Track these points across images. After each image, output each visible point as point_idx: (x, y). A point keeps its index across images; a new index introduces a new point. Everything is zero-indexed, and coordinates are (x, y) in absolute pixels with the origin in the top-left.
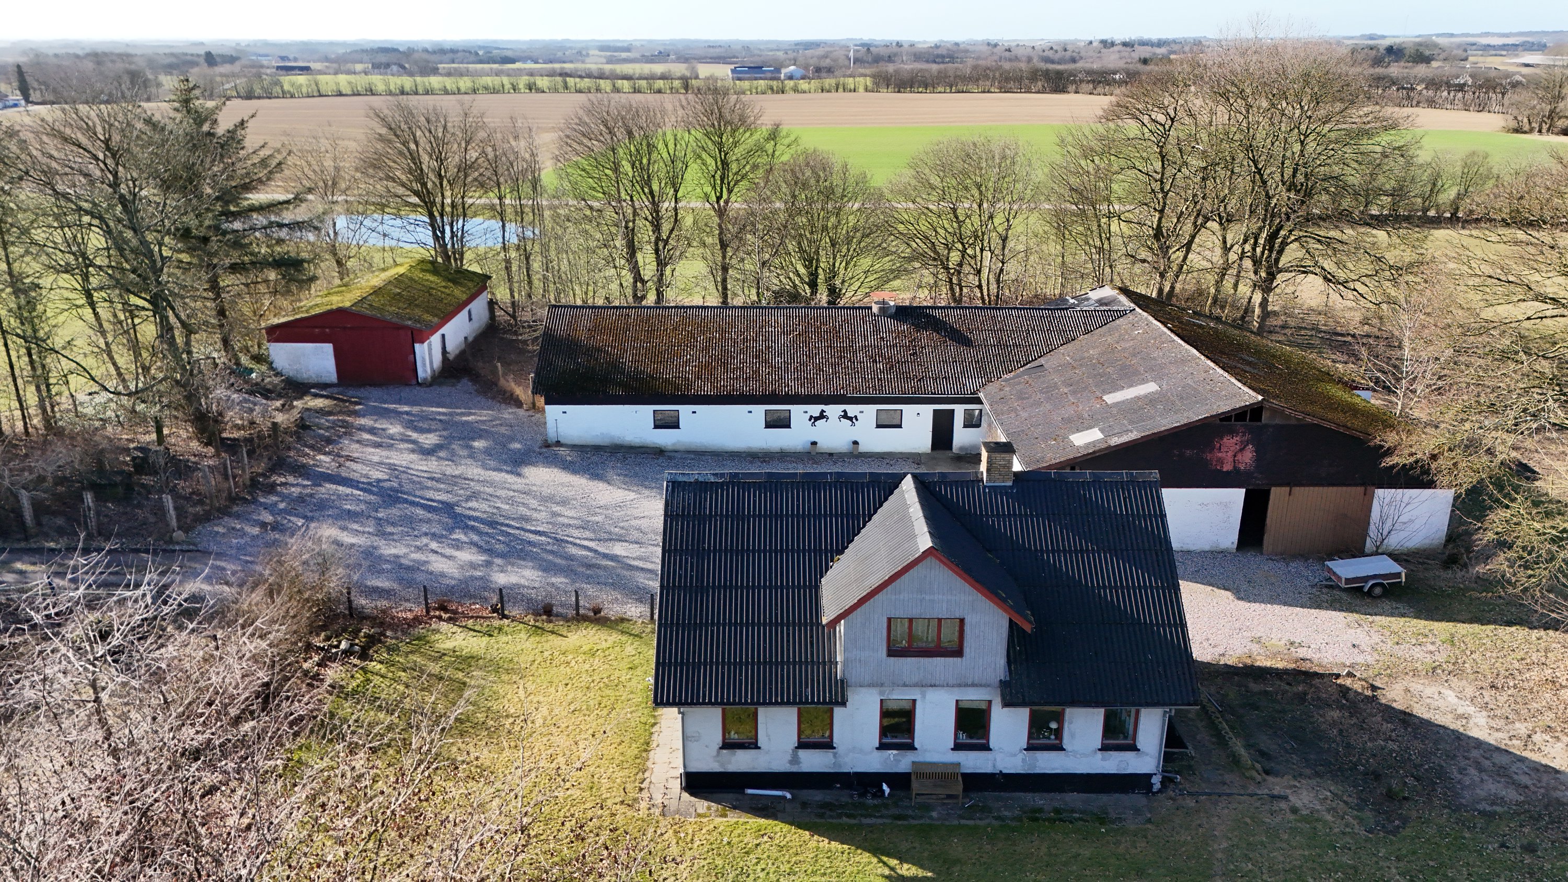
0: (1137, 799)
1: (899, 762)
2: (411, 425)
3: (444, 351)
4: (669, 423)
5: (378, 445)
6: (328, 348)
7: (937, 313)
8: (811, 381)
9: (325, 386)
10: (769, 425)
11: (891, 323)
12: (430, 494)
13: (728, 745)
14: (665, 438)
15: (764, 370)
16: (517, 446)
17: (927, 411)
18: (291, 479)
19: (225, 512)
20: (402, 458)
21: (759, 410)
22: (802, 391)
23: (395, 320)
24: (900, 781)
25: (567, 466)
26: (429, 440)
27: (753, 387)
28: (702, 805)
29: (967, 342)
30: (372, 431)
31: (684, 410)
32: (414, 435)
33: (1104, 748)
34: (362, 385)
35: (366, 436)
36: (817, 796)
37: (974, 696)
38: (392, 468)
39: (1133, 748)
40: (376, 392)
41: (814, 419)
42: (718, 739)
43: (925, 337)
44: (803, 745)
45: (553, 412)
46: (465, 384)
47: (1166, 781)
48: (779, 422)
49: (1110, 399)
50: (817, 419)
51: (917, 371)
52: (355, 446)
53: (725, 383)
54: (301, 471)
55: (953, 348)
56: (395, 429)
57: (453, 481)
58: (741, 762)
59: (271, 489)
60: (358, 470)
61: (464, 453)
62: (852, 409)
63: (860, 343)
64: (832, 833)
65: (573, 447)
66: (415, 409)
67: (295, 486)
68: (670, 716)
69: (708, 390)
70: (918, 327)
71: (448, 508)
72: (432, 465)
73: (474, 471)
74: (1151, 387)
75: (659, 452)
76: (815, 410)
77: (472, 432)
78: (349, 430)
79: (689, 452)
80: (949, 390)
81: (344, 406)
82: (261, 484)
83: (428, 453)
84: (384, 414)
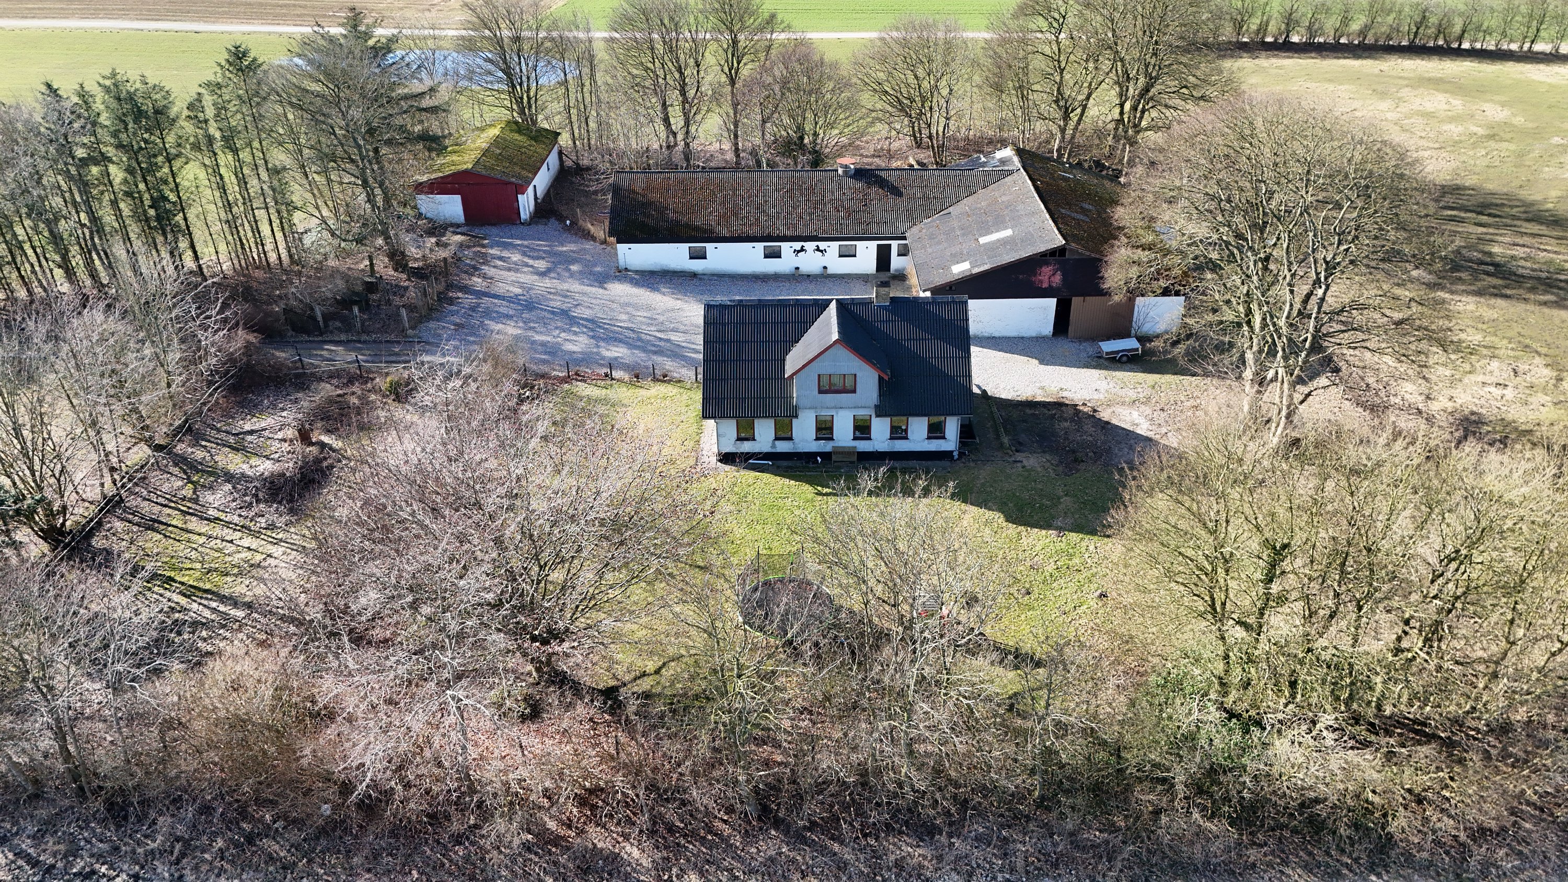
0: (946, 463)
1: (826, 446)
2: (524, 254)
3: (536, 198)
4: (700, 255)
5: (509, 270)
6: (458, 198)
7: (882, 174)
8: (795, 226)
9: (458, 226)
10: (766, 256)
11: (850, 182)
12: (552, 304)
13: (739, 439)
14: (697, 266)
15: (763, 218)
16: (598, 269)
17: (873, 245)
18: (460, 295)
19: (429, 319)
20: (527, 278)
21: (760, 246)
22: (788, 233)
23: (504, 178)
24: (826, 456)
25: (636, 283)
26: (541, 265)
27: (754, 231)
28: (727, 468)
29: (900, 194)
30: (501, 258)
31: (710, 247)
32: (531, 262)
33: (929, 438)
34: (483, 225)
35: (499, 263)
36: (785, 463)
37: (862, 412)
38: (522, 285)
39: (944, 438)
40: (494, 230)
41: (797, 252)
42: (734, 435)
43: (874, 191)
44: (777, 439)
45: (622, 248)
46: (553, 222)
47: (961, 454)
48: (774, 254)
49: (982, 240)
50: (799, 252)
51: (866, 217)
52: (493, 270)
53: (737, 228)
54: (466, 289)
55: (891, 199)
56: (516, 257)
57: (565, 295)
58: (747, 447)
59: (451, 301)
60: (501, 288)
61: (567, 274)
62: (823, 245)
63: (828, 197)
64: (791, 478)
65: (636, 272)
66: (526, 243)
67: (468, 300)
68: (711, 423)
69: (725, 233)
70: (869, 184)
71: (565, 313)
72: (547, 283)
73: (575, 286)
74: (1008, 233)
75: (694, 275)
76: (797, 245)
77: (568, 260)
78: (486, 259)
79: (713, 275)
80: (886, 230)
81: (476, 240)
82: (444, 299)
83: (543, 274)
84: (506, 246)
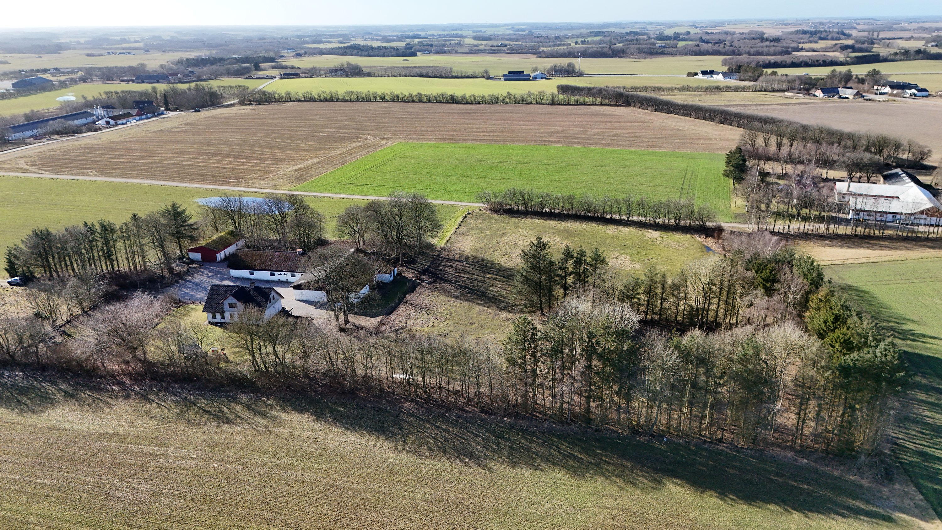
1: (233, 321)
3: (225, 255)
4: (253, 274)
5: (201, 275)
6: (200, 254)
8: (278, 267)
9: (197, 262)
12: (204, 285)
13: (213, 318)
14: (251, 277)
15: (272, 265)
16: (226, 276)
19: (168, 286)
20: (204, 278)
21: (269, 272)
23: (214, 248)
25: (232, 281)
26: (210, 274)
27: (267, 268)
30: (202, 272)
31: (255, 272)
34: (204, 262)
35: (200, 273)
36: (221, 324)
38: (200, 280)
40: (206, 263)
42: (211, 317)
43: (304, 259)
44: (220, 318)
45: (231, 271)
48: (272, 275)
50: (280, 275)
52: (197, 275)
53: (262, 267)
54: (185, 279)
56: (206, 272)
59: (178, 283)
60: (194, 280)
61: (215, 277)
62: (286, 273)
64: (224, 329)
65: (235, 277)
67: (182, 282)
68: (206, 314)
69: (260, 268)
70: (304, 257)
71: (205, 287)
72: (208, 279)
75: (251, 279)
76: (279, 273)
77: (219, 273)
78: (197, 272)
79: (256, 280)
80: (302, 270)
81: (199, 266)
82: (177, 282)
83: (209, 277)
84: (206, 268)
